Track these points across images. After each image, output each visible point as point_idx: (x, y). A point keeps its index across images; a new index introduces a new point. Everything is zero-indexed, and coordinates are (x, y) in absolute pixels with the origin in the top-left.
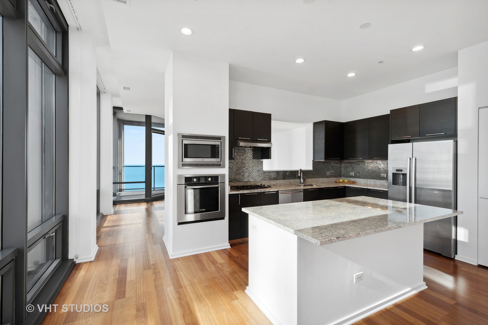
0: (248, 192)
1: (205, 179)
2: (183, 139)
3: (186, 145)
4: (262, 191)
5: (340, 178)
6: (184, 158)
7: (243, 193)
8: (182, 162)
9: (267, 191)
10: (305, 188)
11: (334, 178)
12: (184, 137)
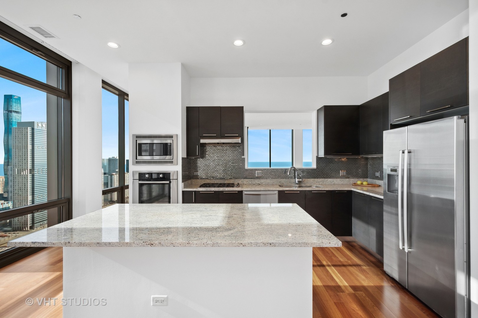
0: (203, 190)
1: (157, 175)
2: (137, 139)
3: (140, 145)
4: (220, 190)
5: (365, 179)
6: (139, 156)
7: (198, 190)
8: (136, 159)
9: (226, 190)
10: (281, 189)
11: (353, 179)
12: (138, 137)
